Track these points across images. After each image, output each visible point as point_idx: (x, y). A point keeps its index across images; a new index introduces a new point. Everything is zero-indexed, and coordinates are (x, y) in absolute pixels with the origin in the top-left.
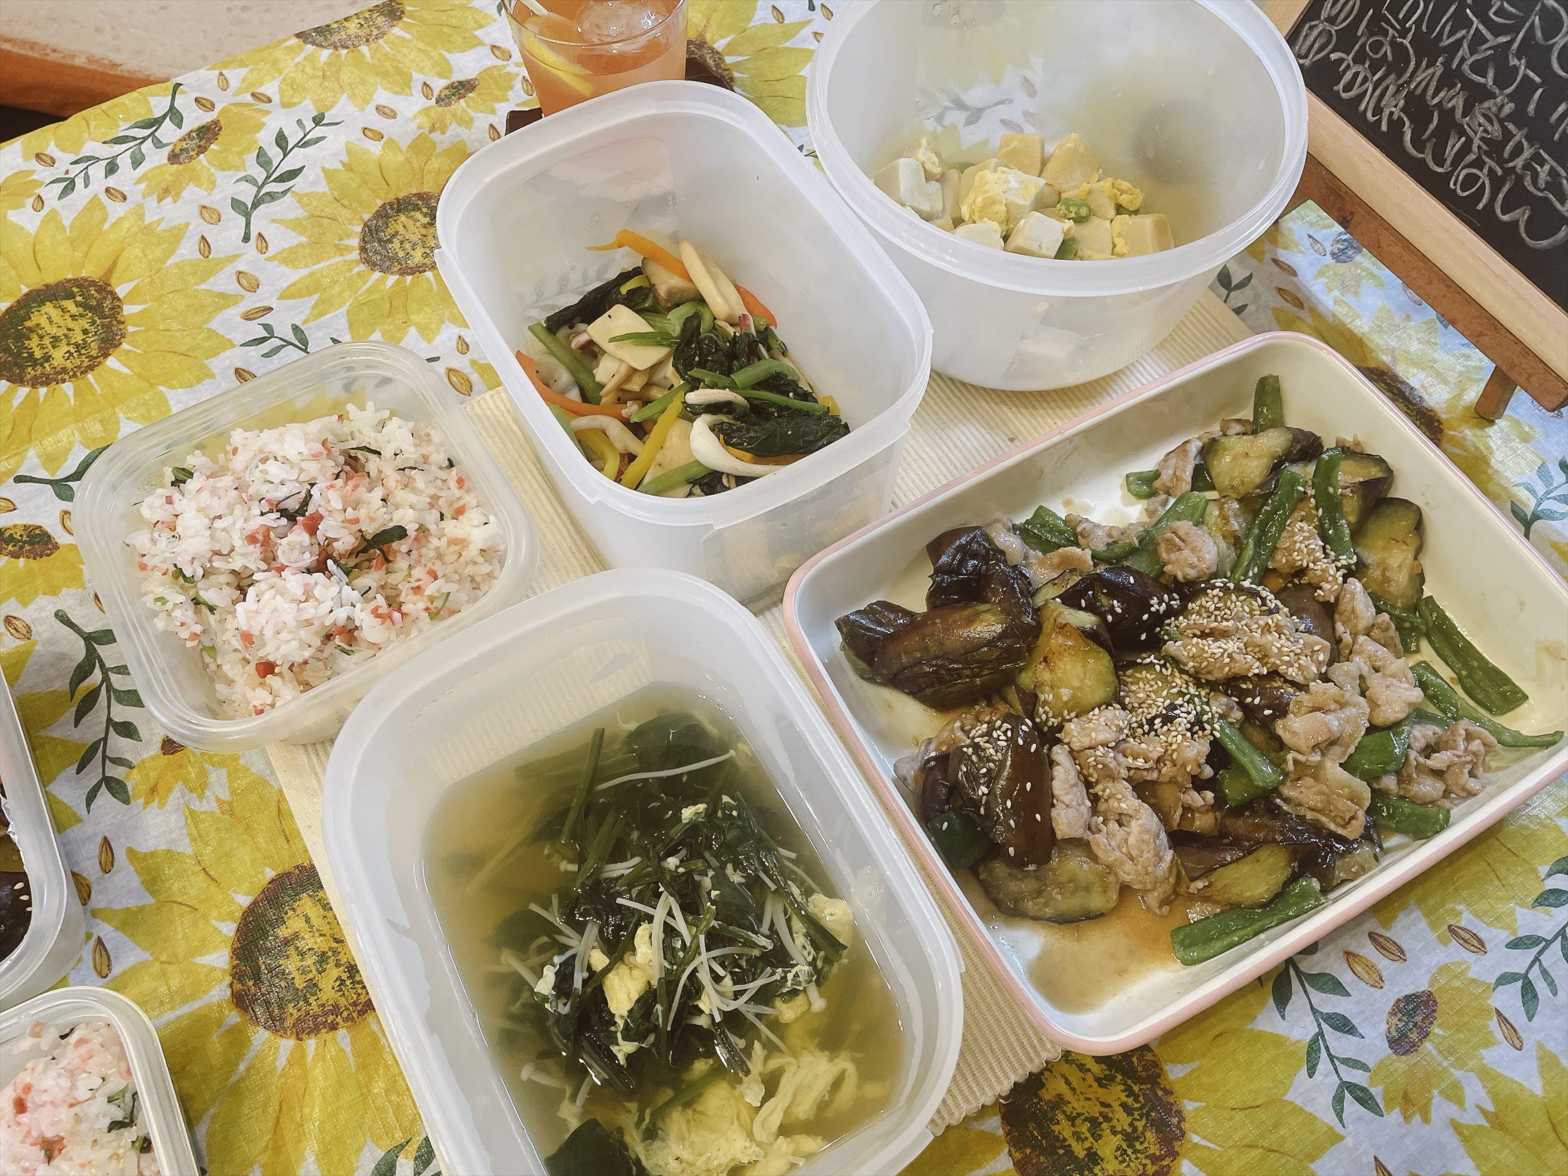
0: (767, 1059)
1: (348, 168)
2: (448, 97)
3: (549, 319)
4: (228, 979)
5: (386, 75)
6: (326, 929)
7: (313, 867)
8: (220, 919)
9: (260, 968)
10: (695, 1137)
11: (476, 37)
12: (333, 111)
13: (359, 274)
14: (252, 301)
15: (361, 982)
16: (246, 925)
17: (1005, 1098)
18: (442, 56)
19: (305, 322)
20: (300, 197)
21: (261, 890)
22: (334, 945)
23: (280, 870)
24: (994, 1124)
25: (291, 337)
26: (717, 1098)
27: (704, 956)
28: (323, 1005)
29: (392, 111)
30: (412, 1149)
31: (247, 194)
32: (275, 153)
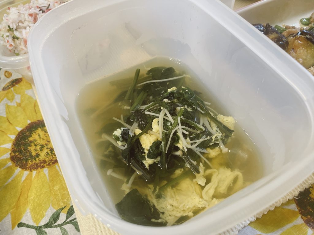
0: (205, 170)
4: (10, 152)
6: (45, 138)
7: (43, 121)
8: (11, 134)
9: (21, 149)
10: (177, 197)
15: (54, 154)
16: (19, 136)
17: (297, 197)
21: (25, 126)
22: (47, 143)
23: (33, 121)
24: (294, 207)
26: (186, 184)
27: (180, 127)
28: (40, 161)
30: (66, 210)
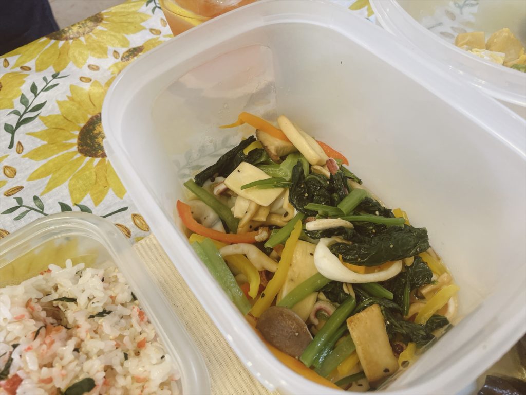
1: (71, 99)
2: (128, 56)
3: (197, 177)
5: (93, 50)
11: (141, 26)
12: (64, 71)
13: (77, 160)
14: (11, 184)
18: (124, 37)
19: (42, 194)
20: (43, 119)
25: (33, 204)
29: (97, 67)
31: (13, 120)
32: (30, 96)
